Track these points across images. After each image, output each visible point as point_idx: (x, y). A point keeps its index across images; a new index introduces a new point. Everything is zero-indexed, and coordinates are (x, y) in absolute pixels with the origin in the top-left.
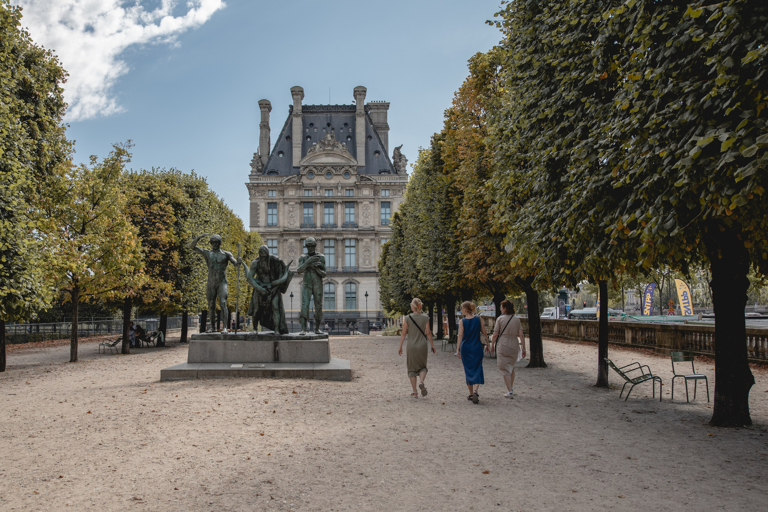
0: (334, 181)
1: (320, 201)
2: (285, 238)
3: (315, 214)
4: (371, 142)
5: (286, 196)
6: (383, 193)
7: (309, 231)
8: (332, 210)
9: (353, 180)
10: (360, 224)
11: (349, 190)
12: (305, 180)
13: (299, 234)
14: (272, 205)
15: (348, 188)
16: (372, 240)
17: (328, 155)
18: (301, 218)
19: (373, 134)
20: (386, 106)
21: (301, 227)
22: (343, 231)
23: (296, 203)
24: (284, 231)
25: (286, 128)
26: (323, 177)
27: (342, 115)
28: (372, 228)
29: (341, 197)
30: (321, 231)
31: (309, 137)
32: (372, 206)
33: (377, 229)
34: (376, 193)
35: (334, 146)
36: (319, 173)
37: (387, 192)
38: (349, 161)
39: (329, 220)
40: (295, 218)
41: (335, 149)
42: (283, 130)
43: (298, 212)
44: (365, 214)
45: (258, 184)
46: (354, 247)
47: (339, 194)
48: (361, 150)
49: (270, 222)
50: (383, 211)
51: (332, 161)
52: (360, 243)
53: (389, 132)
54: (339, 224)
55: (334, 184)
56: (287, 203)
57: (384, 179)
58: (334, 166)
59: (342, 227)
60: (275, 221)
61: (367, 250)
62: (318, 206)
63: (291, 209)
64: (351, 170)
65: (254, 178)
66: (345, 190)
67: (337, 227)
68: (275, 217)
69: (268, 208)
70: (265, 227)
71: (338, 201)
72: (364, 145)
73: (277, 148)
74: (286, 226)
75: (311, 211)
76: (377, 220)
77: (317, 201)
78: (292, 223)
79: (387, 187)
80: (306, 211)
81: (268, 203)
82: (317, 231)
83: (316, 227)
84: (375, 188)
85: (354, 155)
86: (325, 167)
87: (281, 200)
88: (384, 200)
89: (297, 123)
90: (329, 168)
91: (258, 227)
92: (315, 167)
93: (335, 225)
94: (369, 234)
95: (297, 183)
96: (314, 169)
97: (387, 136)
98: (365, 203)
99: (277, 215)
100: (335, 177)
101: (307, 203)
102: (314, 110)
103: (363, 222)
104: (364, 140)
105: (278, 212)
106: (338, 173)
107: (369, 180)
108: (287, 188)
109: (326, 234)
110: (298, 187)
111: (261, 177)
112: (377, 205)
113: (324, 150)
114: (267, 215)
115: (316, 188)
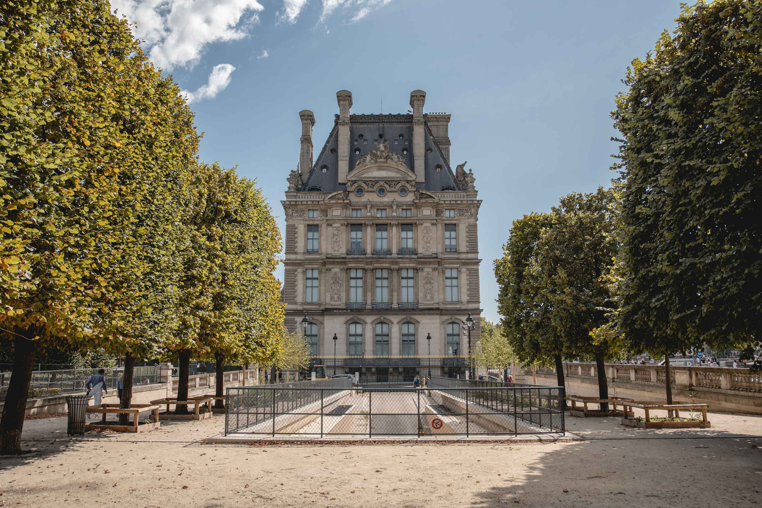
0: (387, 199)
1: (371, 223)
2: (327, 267)
3: (364, 238)
4: (431, 155)
5: (329, 218)
6: (447, 214)
7: (358, 258)
8: (385, 234)
9: (410, 198)
10: (420, 251)
11: (406, 210)
12: (353, 198)
13: (345, 263)
14: (312, 228)
15: (405, 207)
16: (434, 269)
17: (380, 168)
18: (347, 242)
19: (433, 146)
20: (447, 118)
21: (347, 254)
22: (399, 258)
23: (342, 225)
24: (327, 258)
25: (331, 140)
26: (375, 195)
27: (396, 125)
28: (434, 256)
29: (398, 218)
30: (372, 258)
31: (359, 150)
32: (433, 228)
33: (440, 256)
34: (439, 213)
35: (387, 158)
36: (370, 189)
37: (452, 212)
38: (406, 176)
39: (382, 245)
40: (341, 243)
41: (389, 161)
42: (328, 142)
43: (344, 235)
44: (425, 239)
45: (296, 202)
46: (412, 278)
47: (394, 214)
48: (419, 163)
49: (310, 247)
50: (447, 234)
51: (385, 175)
52: (420, 274)
53: (451, 148)
54: (394, 250)
55: (388, 202)
56: (331, 225)
57: (449, 196)
58: (388, 181)
60: (316, 247)
61: (429, 282)
62: (369, 229)
63: (336, 232)
64: (408, 185)
65: (292, 196)
66: (401, 210)
67: (391, 254)
68: (316, 242)
69: (309, 231)
70: (304, 253)
71: (392, 222)
72: (423, 158)
73: (320, 162)
74: (329, 252)
75: (360, 234)
76: (440, 246)
77: (367, 223)
78: (336, 249)
79: (452, 207)
80: (353, 234)
81: (308, 225)
82: (367, 258)
83: (365, 254)
85: (412, 167)
86: (377, 182)
87: (324, 222)
88: (448, 222)
89: (345, 133)
90: (381, 183)
91: (296, 253)
92: (365, 183)
93: (389, 252)
94: (430, 263)
95: (344, 200)
96: (364, 185)
97: (448, 151)
98: (425, 225)
99: (319, 239)
100: (389, 194)
101: (355, 225)
102: (363, 120)
103: (423, 248)
104: (423, 151)
105: (320, 236)
106: (393, 189)
107: (431, 197)
108: (330, 206)
109: (378, 262)
110: (346, 206)
111: (300, 194)
112: (440, 227)
113: (376, 162)
114: (307, 239)
115: (366, 207)
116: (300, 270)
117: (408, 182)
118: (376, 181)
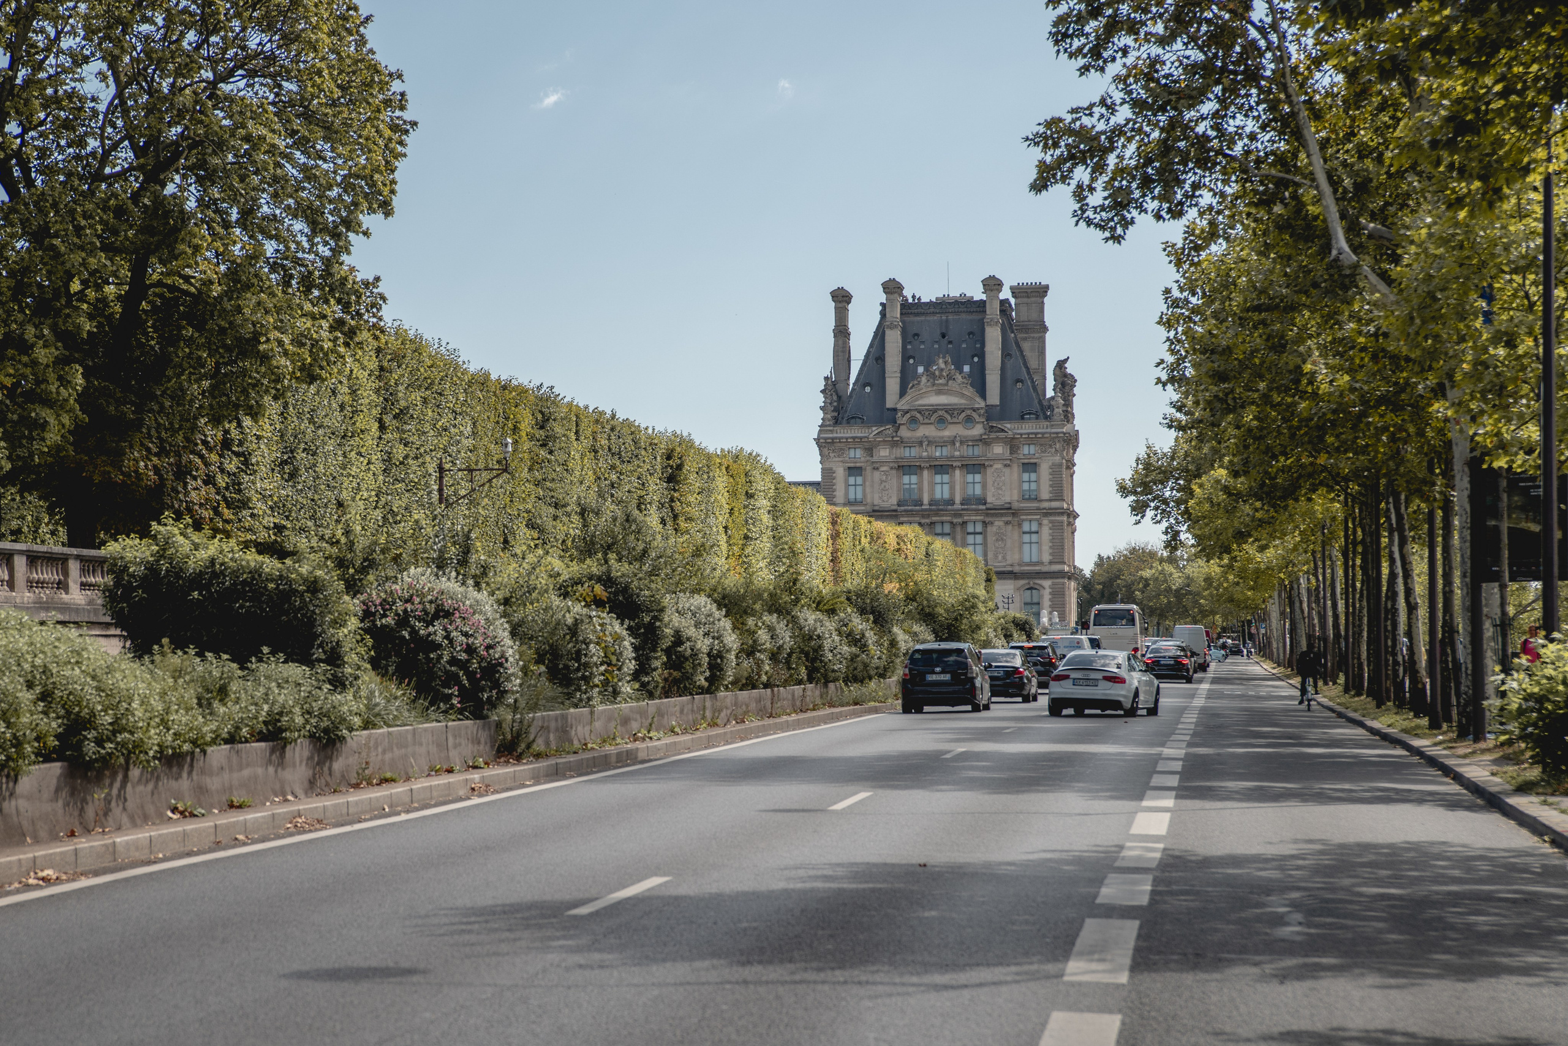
0: (948, 432)
1: (928, 464)
3: (920, 483)
4: (1010, 363)
5: (875, 459)
6: (1026, 450)
7: (912, 511)
8: (946, 478)
9: (978, 430)
10: (990, 499)
11: (973, 446)
13: (896, 516)
14: (854, 471)
15: (970, 444)
16: (1007, 523)
17: (939, 392)
18: (899, 490)
20: (1042, 291)
21: (899, 505)
22: (963, 509)
23: (892, 468)
24: (874, 511)
25: (876, 343)
26: (932, 427)
27: (964, 316)
28: (1007, 506)
29: (960, 458)
30: (930, 510)
31: (913, 358)
32: (1007, 471)
33: (1015, 505)
34: (1014, 449)
35: (948, 378)
36: (926, 421)
37: (1032, 447)
38: (974, 402)
39: (942, 492)
40: (890, 491)
41: (950, 382)
42: (871, 346)
43: (894, 482)
44: (996, 483)
45: (833, 439)
46: (980, 533)
47: (957, 453)
48: (992, 379)
49: (852, 496)
50: (1026, 476)
51: (946, 402)
52: (989, 529)
53: (1048, 335)
54: (958, 500)
55: (949, 437)
56: (878, 469)
57: (1028, 427)
58: (951, 410)
59: (962, 504)
60: (859, 496)
61: (1000, 538)
62: (925, 473)
63: (884, 477)
64: (975, 415)
65: (827, 430)
66: (965, 447)
67: (953, 504)
68: (859, 490)
69: (849, 475)
70: (844, 504)
71: (955, 464)
72: (999, 370)
73: (862, 377)
74: (876, 503)
75: (914, 479)
76: (1015, 492)
77: (923, 464)
78: (885, 498)
79: (1032, 439)
80: (906, 479)
81: (849, 468)
82: (923, 510)
83: (922, 505)
84: (1013, 444)
85: (982, 389)
86: (935, 411)
87: (869, 463)
88: (1026, 461)
89: (894, 340)
90: (940, 413)
91: (835, 504)
92: (920, 412)
93: (951, 502)
94: (1002, 515)
95: (893, 437)
96: (918, 415)
97: (1044, 344)
98: (996, 466)
99: (863, 485)
100: (951, 427)
101: (908, 468)
102: (920, 310)
103: (994, 496)
104: (998, 361)
105: (864, 481)
106: (955, 420)
107: (1003, 431)
108: (877, 445)
109: (937, 515)
110: (894, 444)
111: (837, 428)
112: (1016, 468)
113: (934, 384)
114: (848, 485)
115: (921, 443)
117: (974, 410)
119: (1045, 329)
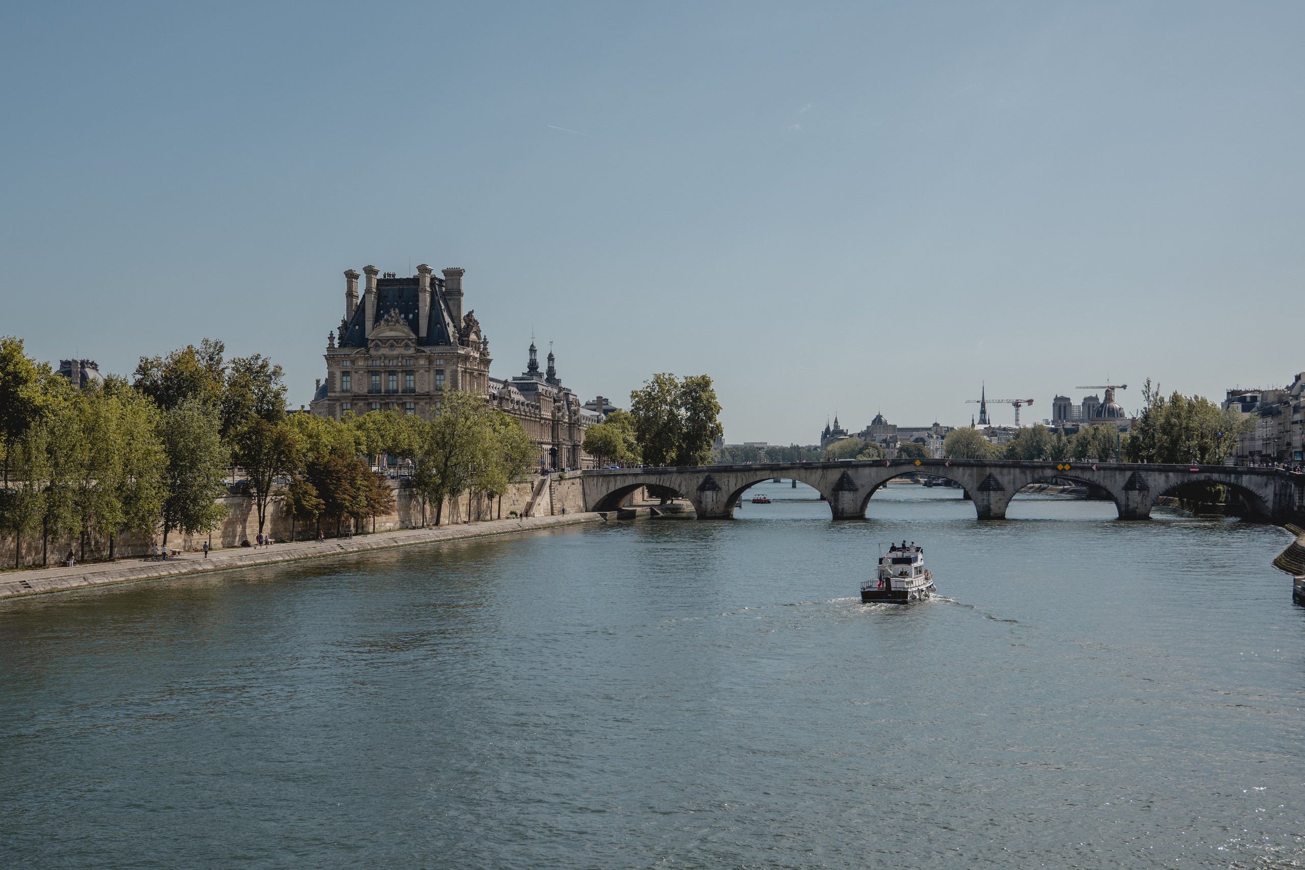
0: (395, 352)
1: (384, 370)
2: (355, 402)
3: (380, 381)
4: (434, 314)
5: (356, 366)
6: (436, 363)
7: (376, 395)
8: (395, 377)
9: (411, 351)
10: (417, 390)
11: (408, 360)
12: (372, 352)
13: (366, 399)
14: (345, 373)
15: (407, 358)
16: (427, 403)
17: (391, 330)
18: (369, 384)
20: (460, 273)
21: (368, 393)
22: (402, 396)
23: (365, 372)
24: (355, 396)
26: (387, 349)
28: (427, 394)
29: (402, 366)
30: (385, 396)
31: (383, 309)
32: (427, 374)
33: (432, 393)
34: (430, 362)
35: (395, 322)
36: (384, 345)
37: (442, 361)
38: (411, 336)
39: (392, 386)
40: (364, 385)
41: (397, 324)
43: (366, 379)
44: (421, 381)
45: (333, 355)
47: (400, 364)
48: (423, 321)
49: (344, 387)
50: (437, 377)
51: (395, 335)
52: (417, 406)
53: (463, 297)
54: (400, 390)
55: (396, 355)
56: (358, 372)
57: (439, 350)
58: (397, 340)
59: (402, 393)
60: (349, 387)
62: (383, 375)
63: (361, 377)
64: (409, 342)
65: (331, 350)
66: (404, 360)
68: (348, 384)
69: (343, 375)
70: (340, 392)
71: (398, 370)
72: (427, 318)
73: (356, 317)
74: (356, 391)
75: (378, 378)
76: (431, 386)
77: (382, 370)
78: (361, 389)
79: (441, 356)
80: (374, 378)
81: (343, 372)
82: (382, 395)
83: (380, 392)
84: (430, 359)
85: (416, 330)
87: (353, 369)
88: (437, 369)
89: (369, 299)
90: (392, 341)
91: (335, 392)
92: (381, 341)
93: (397, 391)
94: (423, 399)
95: (366, 354)
96: (379, 342)
97: (460, 301)
98: (421, 371)
99: (350, 381)
100: (397, 349)
101: (373, 373)
102: (388, 283)
103: (419, 388)
104: (426, 313)
105: (351, 379)
106: (399, 345)
107: (424, 352)
108: (357, 359)
109: (388, 399)
110: (366, 359)
111: (337, 349)
112: (432, 373)
113: (388, 325)
114: (342, 382)
115: (381, 358)
116: (338, 404)
117: (409, 340)
118: (388, 339)
119: (460, 294)
